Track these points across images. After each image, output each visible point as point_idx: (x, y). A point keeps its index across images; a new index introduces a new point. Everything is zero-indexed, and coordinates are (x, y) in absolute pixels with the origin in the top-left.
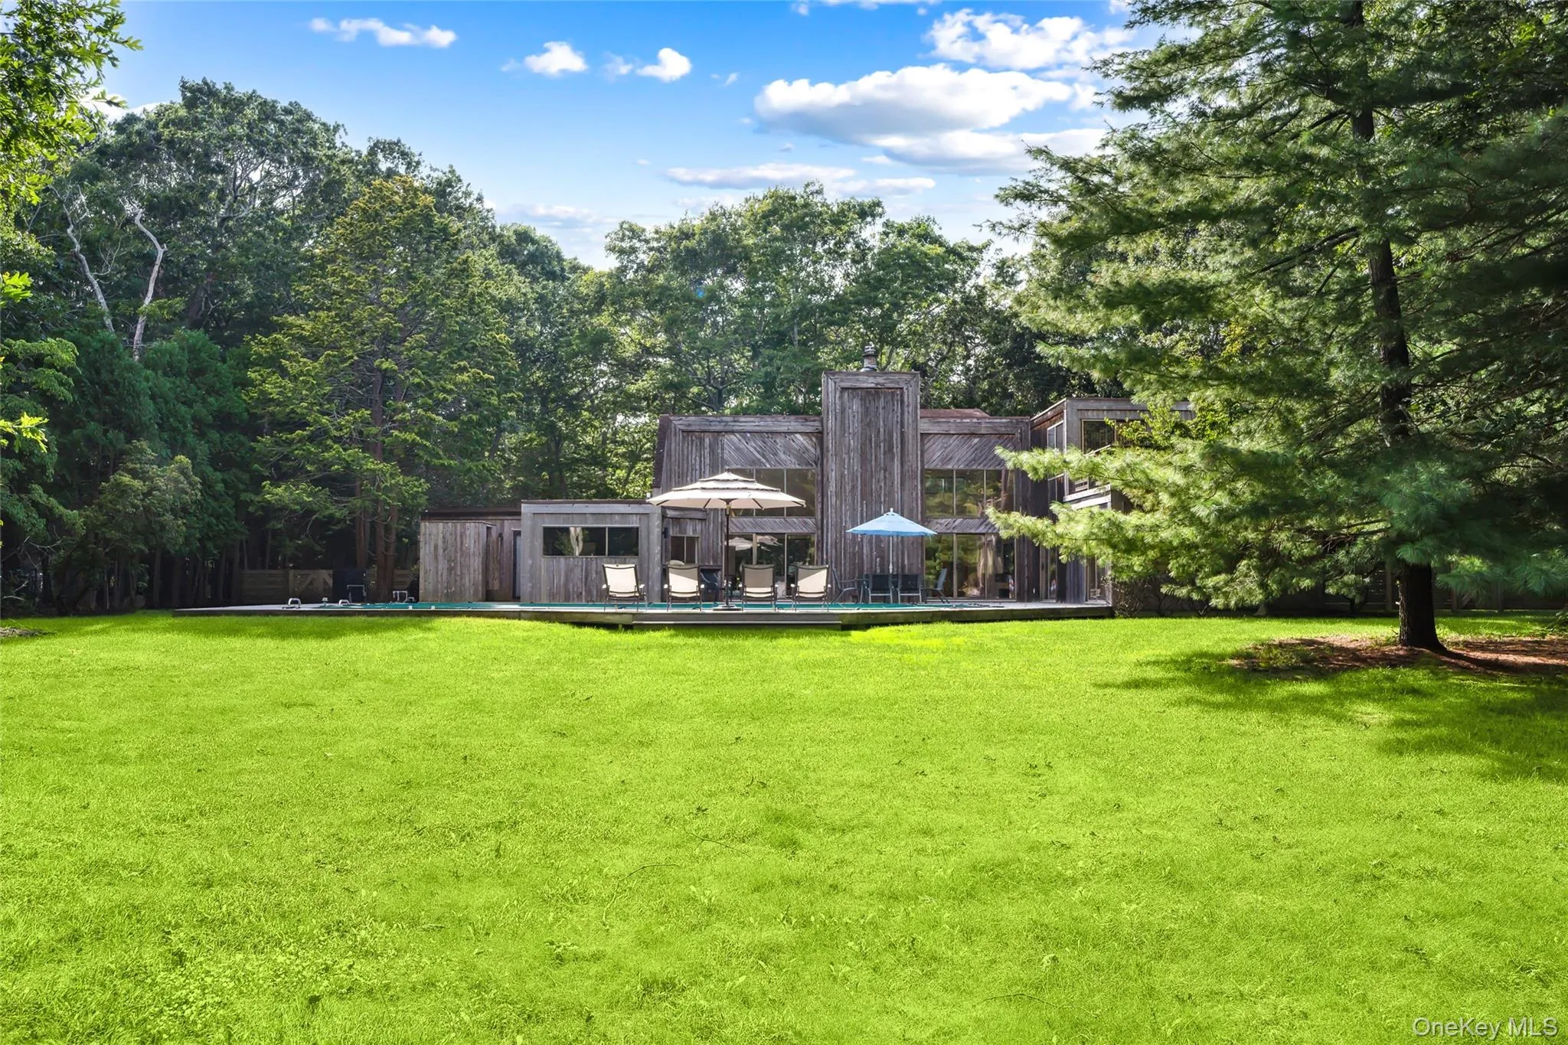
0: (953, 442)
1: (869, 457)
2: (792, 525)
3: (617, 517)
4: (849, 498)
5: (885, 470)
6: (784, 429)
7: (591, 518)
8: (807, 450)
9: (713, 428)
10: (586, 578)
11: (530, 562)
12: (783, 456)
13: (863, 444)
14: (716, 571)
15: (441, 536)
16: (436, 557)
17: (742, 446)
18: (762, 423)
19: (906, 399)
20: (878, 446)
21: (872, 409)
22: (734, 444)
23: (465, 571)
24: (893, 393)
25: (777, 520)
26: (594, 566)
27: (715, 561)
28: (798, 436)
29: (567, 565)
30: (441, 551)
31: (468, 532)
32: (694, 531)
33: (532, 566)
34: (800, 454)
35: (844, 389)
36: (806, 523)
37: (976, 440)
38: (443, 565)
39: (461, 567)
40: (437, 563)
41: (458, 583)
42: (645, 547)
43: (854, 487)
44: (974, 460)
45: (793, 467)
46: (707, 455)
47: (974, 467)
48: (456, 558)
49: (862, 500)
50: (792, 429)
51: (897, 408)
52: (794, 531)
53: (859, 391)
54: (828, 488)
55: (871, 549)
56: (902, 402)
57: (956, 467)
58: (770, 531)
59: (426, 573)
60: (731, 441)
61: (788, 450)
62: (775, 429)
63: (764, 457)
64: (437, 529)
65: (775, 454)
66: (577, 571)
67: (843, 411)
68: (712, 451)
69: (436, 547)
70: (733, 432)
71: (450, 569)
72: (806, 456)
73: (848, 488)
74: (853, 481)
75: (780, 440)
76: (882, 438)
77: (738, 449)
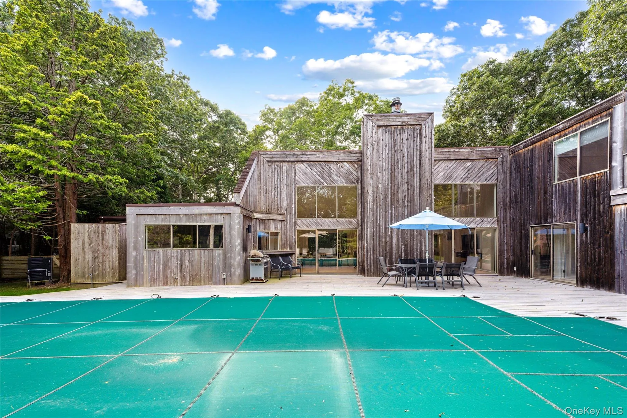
0: (453, 165)
1: (396, 174)
2: (342, 223)
3: (205, 217)
4: (382, 203)
5: (408, 184)
6: (336, 159)
7: (184, 218)
8: (352, 173)
9: (288, 159)
10: (181, 266)
11: (134, 253)
12: (335, 178)
13: (392, 166)
14: (291, 255)
15: (87, 234)
16: (84, 249)
17: (308, 171)
18: (321, 155)
19: (424, 132)
20: (403, 167)
21: (399, 140)
22: (302, 170)
23: (106, 259)
24: (414, 128)
25: (332, 220)
26: (187, 257)
27: (291, 248)
28: (345, 164)
29: (165, 256)
30: (87, 245)
31: (107, 231)
32: (276, 228)
33: (135, 257)
34: (347, 176)
35: (379, 126)
36: (351, 222)
37: (469, 164)
38: (89, 256)
39: (103, 255)
40: (85, 253)
41: (101, 269)
42: (228, 241)
43: (385, 197)
44: (467, 177)
45: (342, 185)
46: (284, 178)
47: (467, 182)
48: (98, 250)
49: (392, 205)
50: (341, 159)
51: (417, 139)
52: (343, 227)
53: (389, 128)
54: (367, 197)
55: (398, 239)
56: (421, 134)
57: (454, 183)
58: (327, 228)
59: (76, 260)
60: (300, 168)
61: (338, 174)
62: (329, 159)
63: (322, 178)
64: (85, 229)
65: (330, 176)
66: (174, 260)
67: (378, 143)
68: (288, 174)
69: (83, 243)
70: (302, 162)
71: (94, 258)
72: (351, 177)
73: (382, 197)
74: (385, 191)
75: (333, 166)
76: (406, 160)
77: (305, 174)
